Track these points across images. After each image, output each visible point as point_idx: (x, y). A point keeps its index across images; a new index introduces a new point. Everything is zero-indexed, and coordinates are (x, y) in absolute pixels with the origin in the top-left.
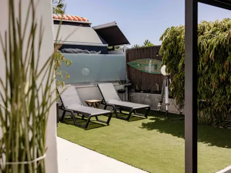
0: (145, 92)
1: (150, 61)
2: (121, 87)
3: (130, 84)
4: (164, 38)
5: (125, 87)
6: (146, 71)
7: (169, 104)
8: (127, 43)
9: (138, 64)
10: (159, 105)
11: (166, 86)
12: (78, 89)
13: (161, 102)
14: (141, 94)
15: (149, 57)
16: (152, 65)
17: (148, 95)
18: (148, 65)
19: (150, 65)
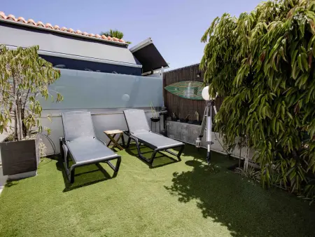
0: (182, 121)
1: (190, 84)
2: (155, 114)
3: (166, 111)
4: (208, 38)
5: (160, 114)
6: (184, 96)
7: (212, 143)
8: (166, 65)
9: (175, 89)
10: (198, 141)
11: (209, 115)
12: (94, 116)
13: (201, 137)
14: (178, 123)
15: (188, 79)
16: (191, 89)
17: (185, 125)
18: (186, 89)
19: (189, 88)
